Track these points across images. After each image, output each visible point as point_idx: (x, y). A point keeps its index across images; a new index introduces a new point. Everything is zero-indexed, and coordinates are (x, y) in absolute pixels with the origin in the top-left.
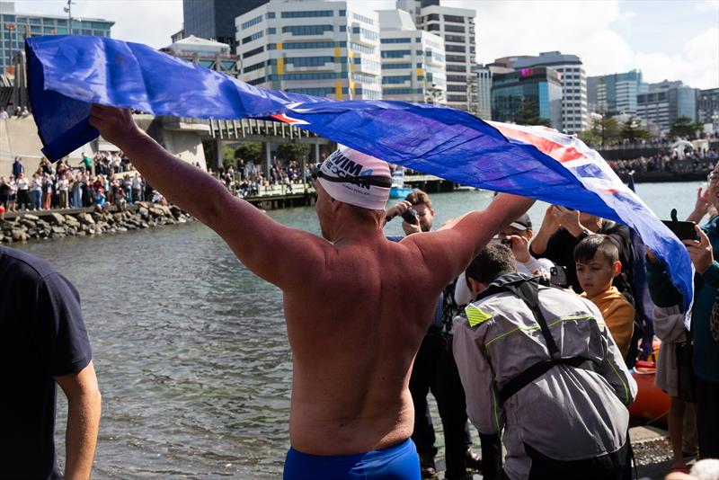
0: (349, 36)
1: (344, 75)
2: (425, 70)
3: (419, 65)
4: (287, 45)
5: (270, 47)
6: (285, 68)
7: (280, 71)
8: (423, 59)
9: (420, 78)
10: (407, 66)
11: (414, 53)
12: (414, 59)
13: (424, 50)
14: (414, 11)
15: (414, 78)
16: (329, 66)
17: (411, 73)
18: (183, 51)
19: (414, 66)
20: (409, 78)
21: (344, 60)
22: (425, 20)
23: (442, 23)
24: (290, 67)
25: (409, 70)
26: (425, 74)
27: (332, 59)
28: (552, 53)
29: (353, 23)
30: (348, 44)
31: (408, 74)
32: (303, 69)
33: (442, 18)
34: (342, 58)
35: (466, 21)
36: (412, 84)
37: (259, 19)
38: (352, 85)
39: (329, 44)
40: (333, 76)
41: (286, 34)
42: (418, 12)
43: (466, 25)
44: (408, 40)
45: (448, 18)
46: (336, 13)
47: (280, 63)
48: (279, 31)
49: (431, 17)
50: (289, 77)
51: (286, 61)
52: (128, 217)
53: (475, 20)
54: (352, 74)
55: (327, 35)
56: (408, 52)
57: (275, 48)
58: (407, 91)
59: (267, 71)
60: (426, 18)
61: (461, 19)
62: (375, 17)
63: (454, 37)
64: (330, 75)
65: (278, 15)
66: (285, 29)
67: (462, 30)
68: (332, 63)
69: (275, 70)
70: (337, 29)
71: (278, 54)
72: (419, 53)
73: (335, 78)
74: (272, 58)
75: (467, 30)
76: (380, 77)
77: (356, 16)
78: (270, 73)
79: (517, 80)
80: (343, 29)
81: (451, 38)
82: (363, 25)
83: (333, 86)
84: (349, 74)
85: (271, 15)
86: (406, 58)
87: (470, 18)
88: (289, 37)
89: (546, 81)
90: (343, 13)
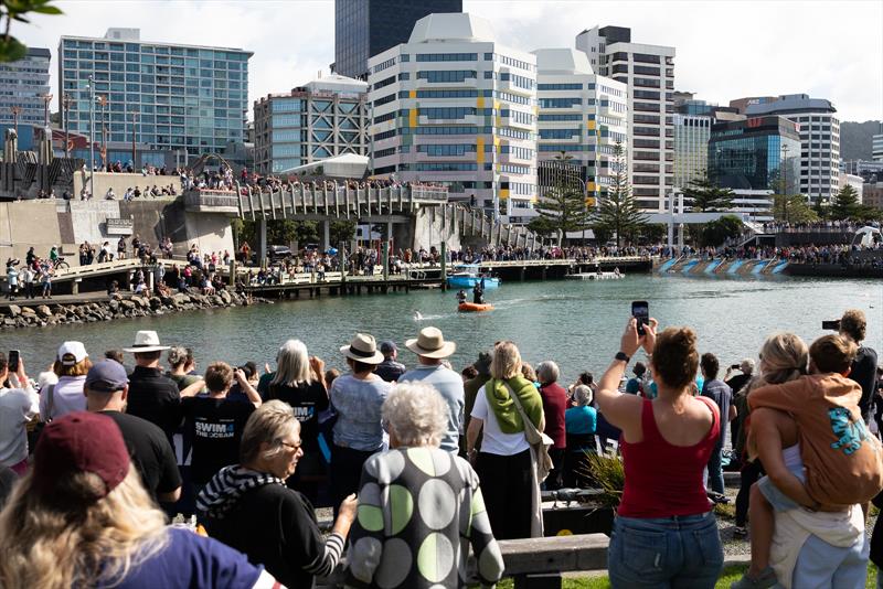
0: (495, 84)
1: (488, 129)
2: (599, 122)
3: (592, 117)
4: (421, 94)
5: (403, 94)
6: (418, 120)
7: (412, 124)
8: (597, 109)
9: (591, 132)
10: (577, 117)
11: (585, 102)
12: (585, 109)
13: (598, 98)
14: (597, 49)
15: (585, 133)
16: (470, 119)
17: (581, 125)
18: (321, 91)
19: (585, 118)
20: (578, 132)
21: (488, 112)
22: (610, 60)
23: (631, 64)
24: (424, 120)
25: (579, 122)
26: (598, 128)
27: (474, 111)
28: (796, 96)
29: (501, 68)
30: (494, 94)
31: (577, 127)
32: (439, 122)
33: (630, 58)
34: (485, 109)
35: (662, 61)
36: (581, 140)
37: (391, 63)
38: (497, 142)
39: (471, 93)
40: (474, 130)
41: (420, 80)
42: (602, 49)
43: (663, 67)
44: (578, 87)
45: (638, 57)
46: (481, 57)
47: (413, 114)
48: (413, 76)
49: (618, 56)
50: (422, 130)
51: (420, 111)
52: (93, 308)
53: (674, 61)
54: (498, 129)
55: (469, 83)
56: (579, 101)
57: (408, 97)
58: (575, 148)
59: (397, 123)
60: (611, 58)
61: (656, 59)
62: (532, 60)
63: (645, 80)
64: (470, 129)
65: (413, 58)
66: (420, 75)
67: (656, 72)
68: (473, 116)
69: (405, 122)
70: (481, 75)
71: (410, 103)
72: (592, 102)
73: (477, 133)
74: (404, 108)
75: (663, 72)
76: (536, 132)
77: (505, 60)
78: (401, 126)
79: (741, 132)
80: (489, 75)
81: (641, 82)
82: (513, 70)
83: (473, 143)
84: (494, 130)
85: (405, 58)
86: (575, 108)
87: (667, 58)
88: (424, 84)
89: (778, 134)
90: (489, 56)
